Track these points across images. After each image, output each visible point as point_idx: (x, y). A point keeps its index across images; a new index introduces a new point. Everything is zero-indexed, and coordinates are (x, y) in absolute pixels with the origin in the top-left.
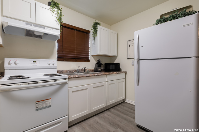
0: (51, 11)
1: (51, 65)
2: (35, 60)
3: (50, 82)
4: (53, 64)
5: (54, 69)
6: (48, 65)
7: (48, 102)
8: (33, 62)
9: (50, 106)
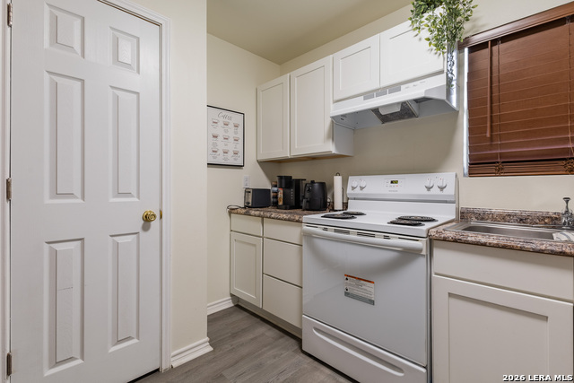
0: (414, 30)
1: (435, 191)
2: (394, 177)
3: (373, 236)
4: (442, 188)
5: (446, 202)
6: (425, 192)
7: (369, 289)
8: (392, 182)
9: (372, 302)
